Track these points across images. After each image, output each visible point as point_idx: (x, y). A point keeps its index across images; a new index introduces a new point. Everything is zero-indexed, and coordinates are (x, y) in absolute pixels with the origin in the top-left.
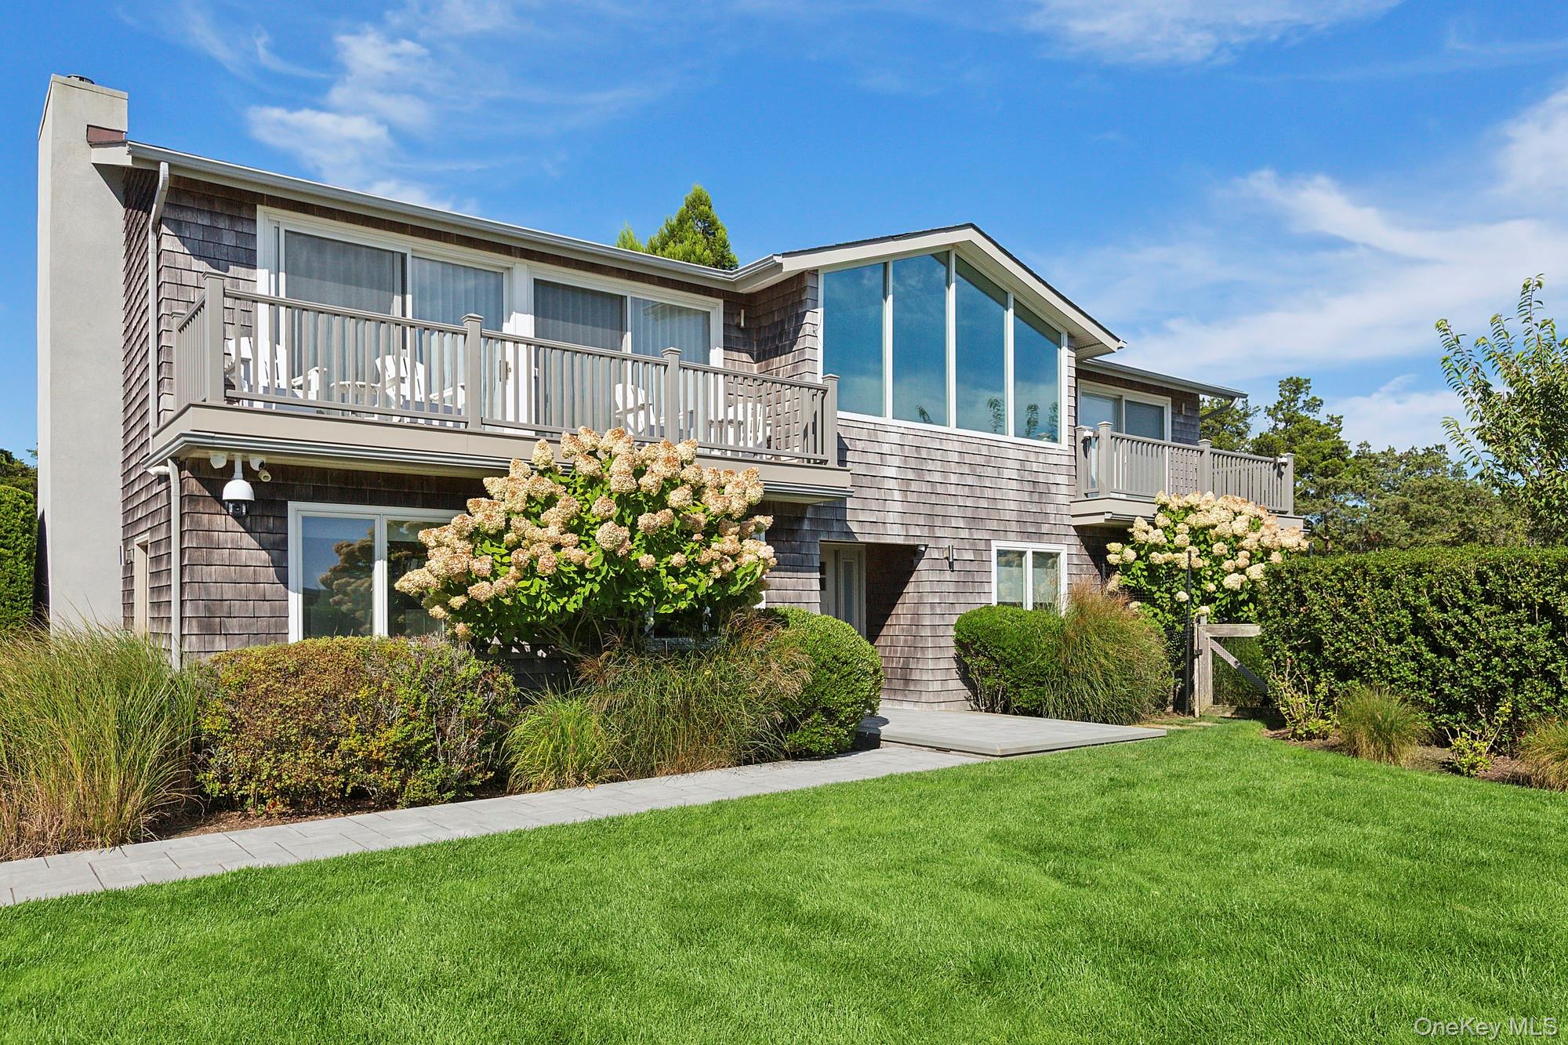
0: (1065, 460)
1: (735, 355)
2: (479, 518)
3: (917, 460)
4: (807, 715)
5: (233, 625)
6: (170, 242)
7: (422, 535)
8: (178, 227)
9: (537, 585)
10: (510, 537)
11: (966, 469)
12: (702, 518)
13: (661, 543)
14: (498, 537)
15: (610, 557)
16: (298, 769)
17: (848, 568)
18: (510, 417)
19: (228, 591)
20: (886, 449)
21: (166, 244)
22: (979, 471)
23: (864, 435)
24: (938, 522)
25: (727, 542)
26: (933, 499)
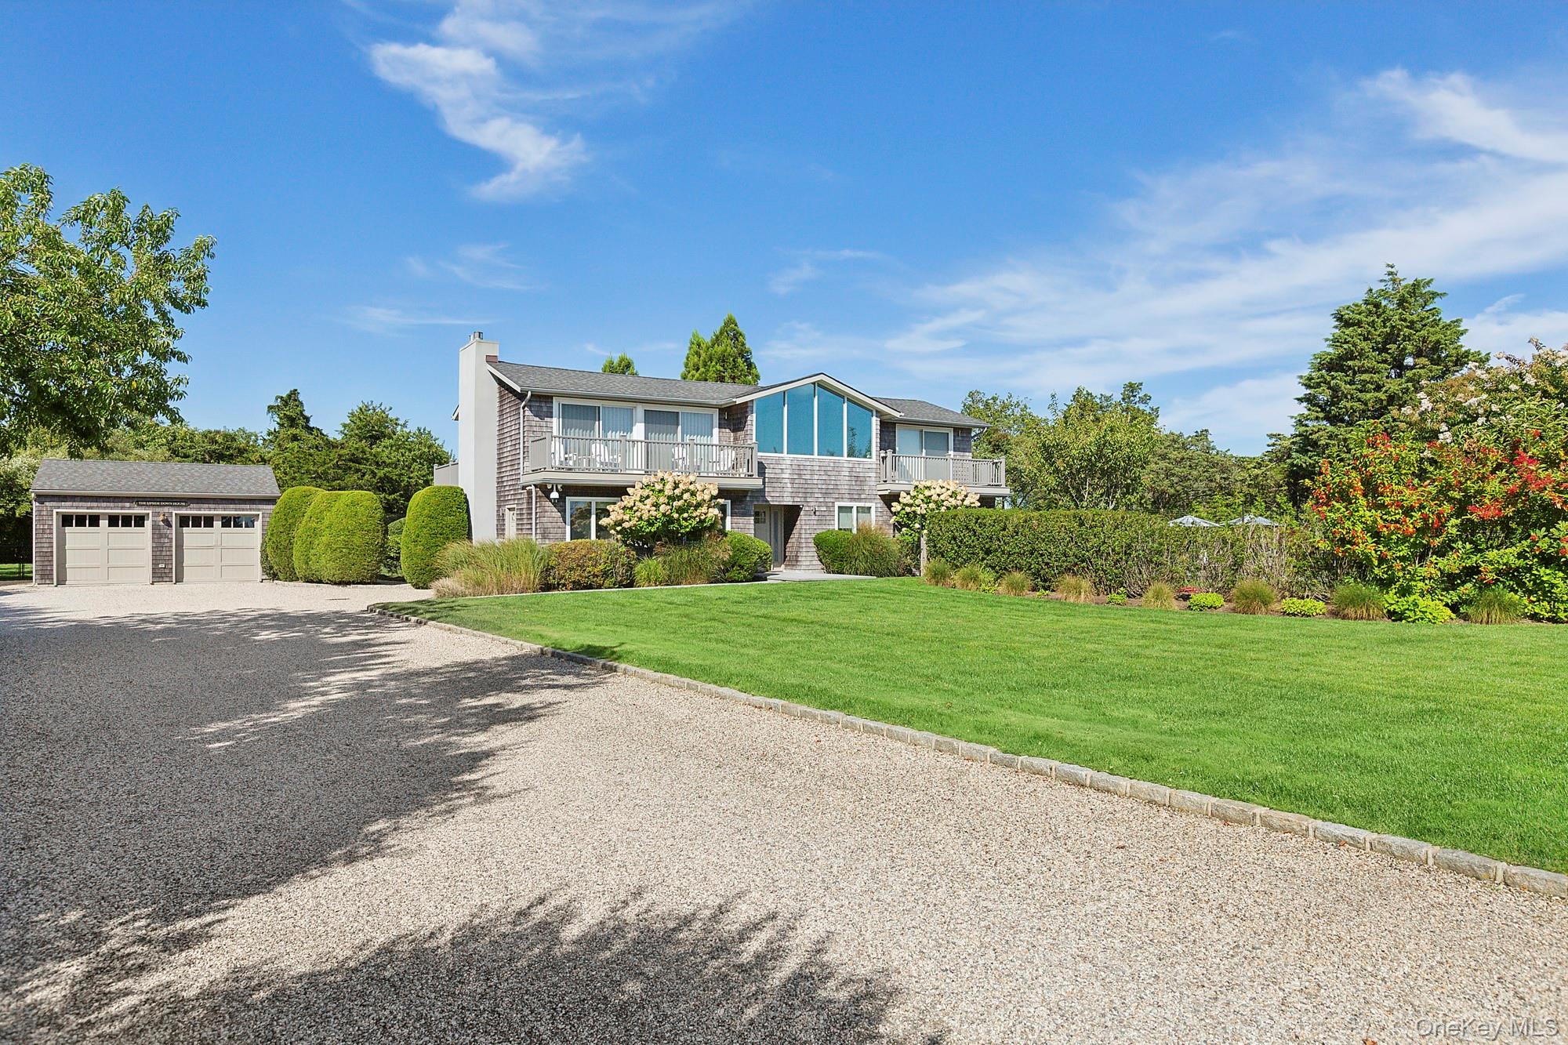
0: (874, 466)
1: (724, 430)
2: (626, 502)
3: (799, 470)
4: (733, 567)
5: (551, 536)
6: (528, 413)
7: (608, 507)
8: (530, 407)
9: (643, 523)
10: (635, 508)
11: (822, 473)
12: (695, 502)
13: (680, 510)
14: (631, 508)
15: (664, 515)
16: (575, 576)
17: (776, 514)
18: (635, 467)
19: (549, 525)
20: (784, 466)
21: (526, 413)
22: (829, 473)
23: (774, 462)
24: (809, 495)
25: (704, 509)
26: (806, 486)
